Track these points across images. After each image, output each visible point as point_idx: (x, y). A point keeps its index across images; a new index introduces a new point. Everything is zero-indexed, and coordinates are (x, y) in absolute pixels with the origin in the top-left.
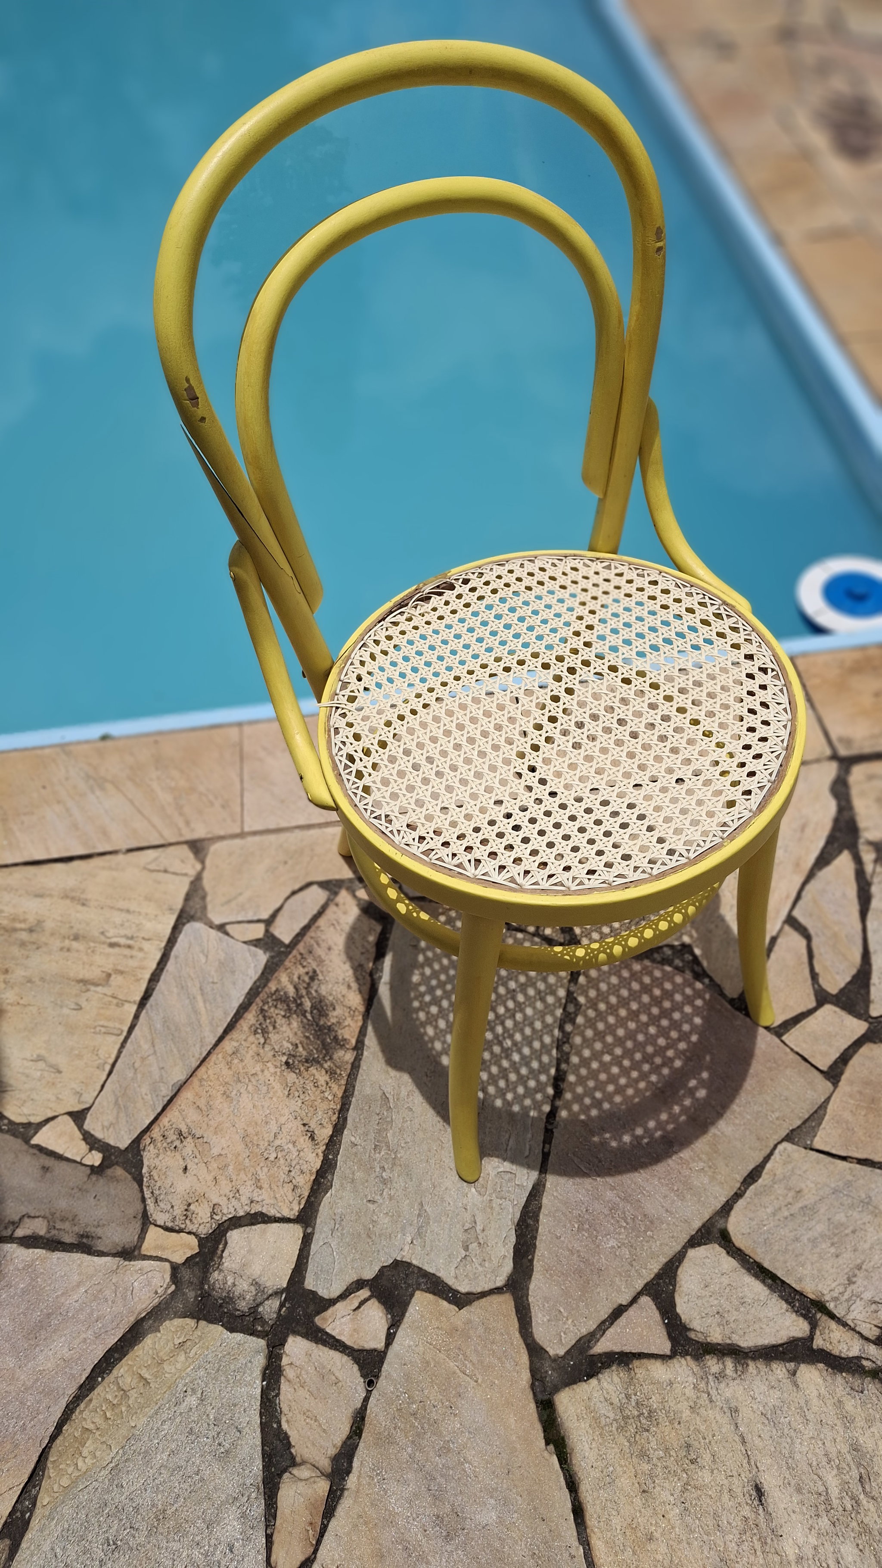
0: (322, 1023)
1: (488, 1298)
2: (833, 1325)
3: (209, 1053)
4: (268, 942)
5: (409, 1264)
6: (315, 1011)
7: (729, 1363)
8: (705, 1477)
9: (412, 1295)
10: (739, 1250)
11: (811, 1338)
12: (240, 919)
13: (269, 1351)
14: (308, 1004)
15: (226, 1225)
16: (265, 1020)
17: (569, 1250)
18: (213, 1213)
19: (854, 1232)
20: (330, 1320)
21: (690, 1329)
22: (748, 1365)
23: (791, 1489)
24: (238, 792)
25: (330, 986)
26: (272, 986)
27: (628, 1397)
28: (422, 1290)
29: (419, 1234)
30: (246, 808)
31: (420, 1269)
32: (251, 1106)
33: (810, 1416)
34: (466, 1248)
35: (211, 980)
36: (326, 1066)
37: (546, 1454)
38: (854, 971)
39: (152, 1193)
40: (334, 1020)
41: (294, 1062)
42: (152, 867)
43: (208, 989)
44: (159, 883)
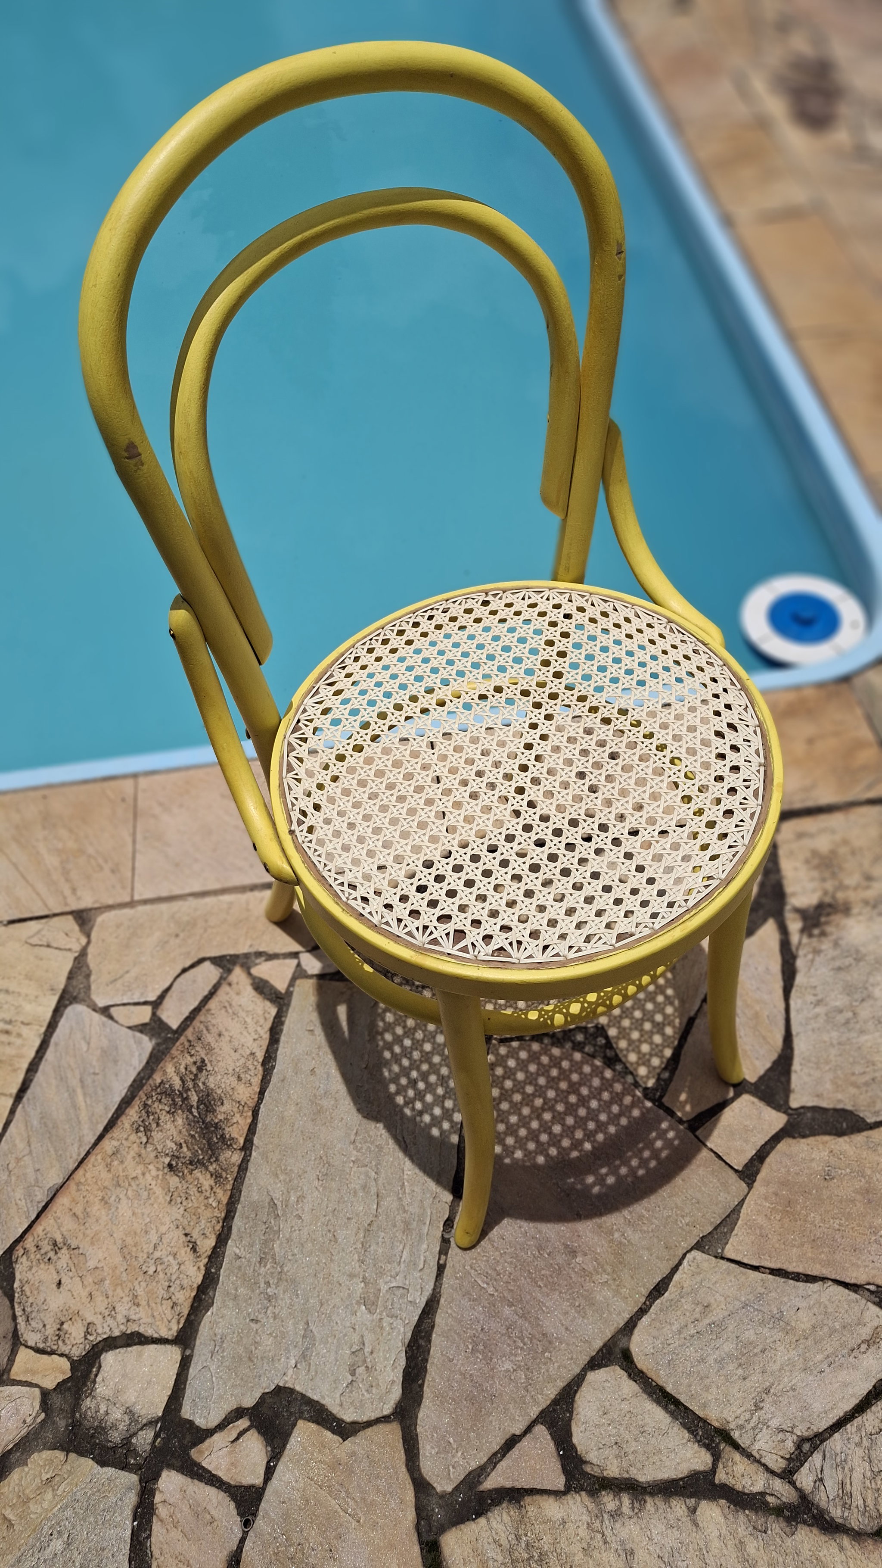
0: (208, 1119)
1: (374, 1427)
2: (737, 1456)
3: (88, 1154)
4: (155, 1027)
5: (292, 1391)
6: (202, 1107)
7: (626, 1500)
9: (294, 1425)
10: (642, 1372)
11: (713, 1471)
12: (125, 1001)
13: (142, 1487)
14: (194, 1098)
15: (100, 1346)
16: (148, 1116)
17: (461, 1374)
18: (87, 1333)
19: (763, 1351)
20: (207, 1453)
21: (586, 1462)
22: (645, 1502)
24: (130, 855)
25: (219, 1077)
26: (157, 1078)
27: (518, 1538)
28: (305, 1419)
29: (304, 1356)
30: (137, 872)
31: (303, 1396)
32: (130, 1213)
34: (353, 1373)
35: (92, 1071)
36: (211, 1168)
38: (774, 1056)
39: (24, 1310)
40: (221, 1117)
41: (177, 1164)
42: (35, 941)
43: (89, 1080)
44: (41, 959)
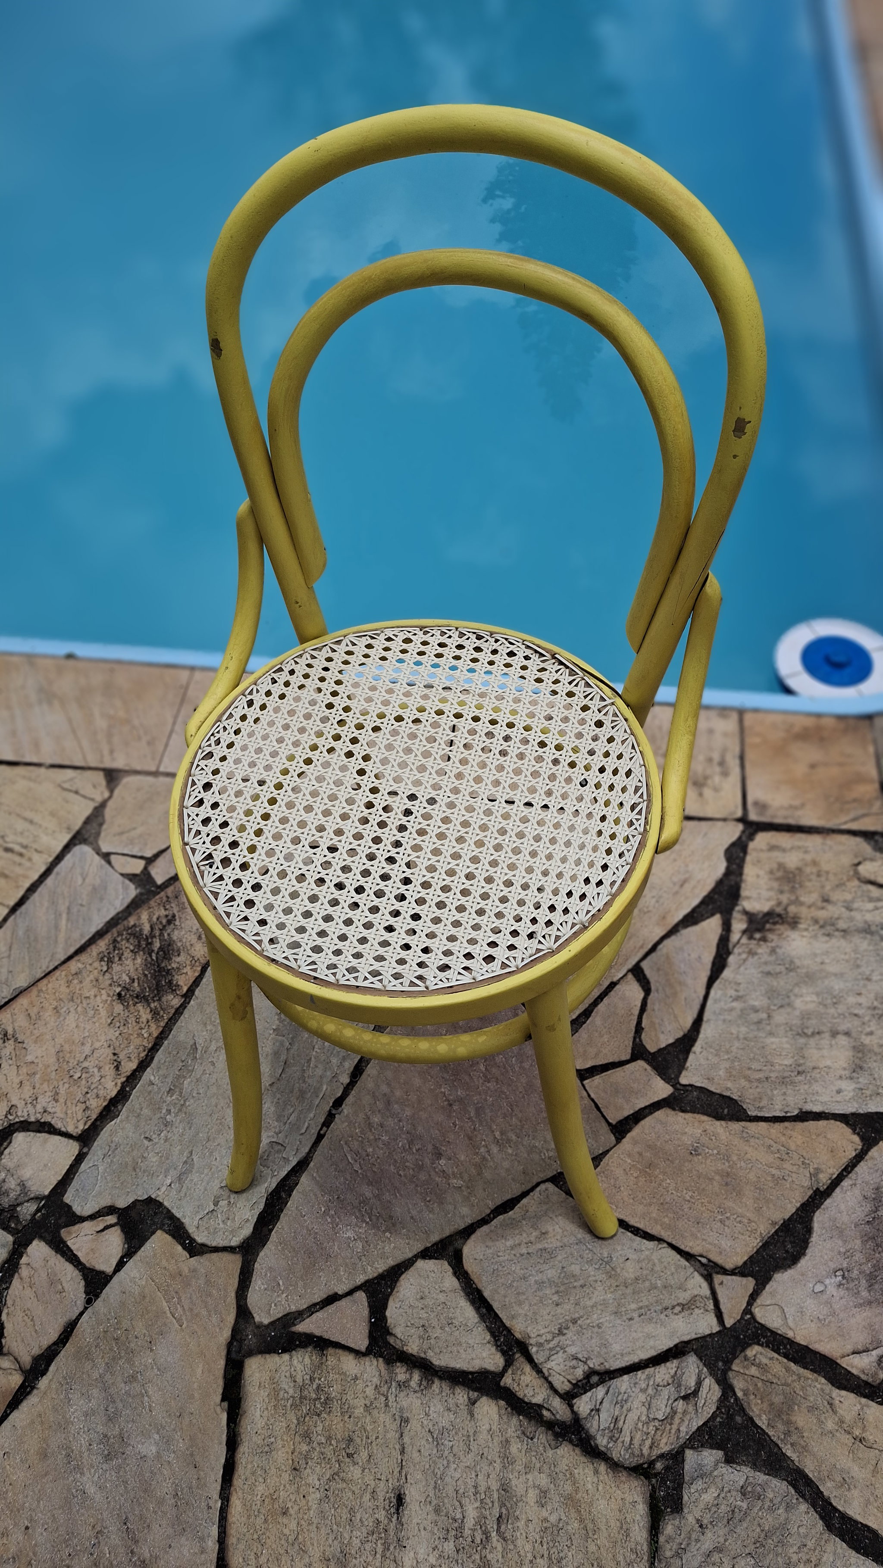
0: (163, 965)
1: (220, 1254)
2: (527, 1368)
3: (56, 968)
4: (143, 879)
5: (161, 1204)
6: (161, 953)
7: (416, 1376)
8: (355, 1472)
10: (466, 1273)
11: (502, 1374)
12: (125, 852)
13: (14, 1247)
14: (157, 944)
15: (16, 1126)
16: (114, 950)
17: (308, 1230)
18: (9, 1112)
19: (582, 1286)
20: (74, 1235)
21: (391, 1334)
22: (433, 1382)
23: (430, 1508)
24: (167, 733)
25: (183, 933)
26: (132, 921)
27: (312, 1379)
28: (165, 1231)
29: (179, 1179)
30: (169, 749)
31: (169, 1211)
32: (74, 1025)
33: (474, 1447)
34: (216, 1204)
35: (80, 902)
36: (152, 1005)
37: (218, 1409)
38: (680, 1034)
40: (174, 965)
41: (125, 995)
42: (66, 786)
43: (75, 910)
44: (67, 802)
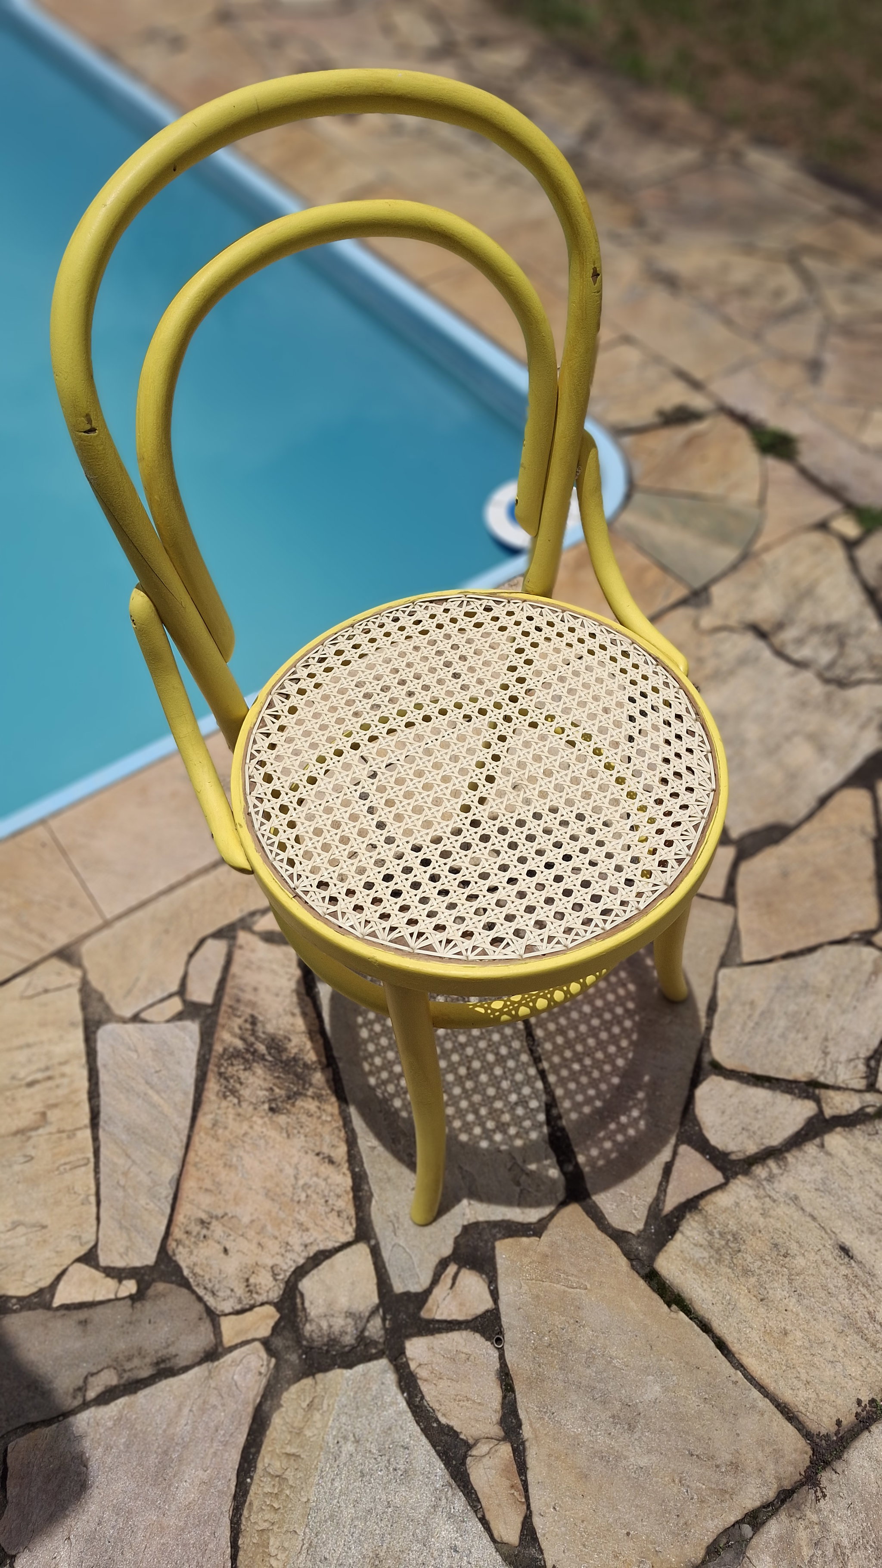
0: (284, 1058)
1: (557, 1216)
2: (831, 1093)
3: (189, 1138)
4: (191, 1010)
5: (477, 1224)
7: (772, 1163)
8: (800, 1262)
9: (493, 1248)
10: (732, 1070)
11: (821, 1111)
12: (150, 1001)
13: (394, 1365)
14: (262, 1048)
15: (292, 1279)
16: (228, 1081)
18: (275, 1275)
20: (435, 1308)
21: (729, 1153)
22: (786, 1158)
23: (866, 1235)
24: (79, 886)
25: (274, 1022)
26: (218, 1048)
27: (711, 1233)
28: (500, 1239)
29: (472, 1193)
30: (96, 897)
31: (489, 1223)
32: (257, 1163)
33: (851, 1172)
34: (518, 1184)
35: (153, 1070)
36: (310, 1093)
37: (673, 1315)
39: (205, 1288)
40: (294, 1051)
41: (277, 1105)
42: (30, 992)
43: (155, 1079)
44: (45, 1005)
